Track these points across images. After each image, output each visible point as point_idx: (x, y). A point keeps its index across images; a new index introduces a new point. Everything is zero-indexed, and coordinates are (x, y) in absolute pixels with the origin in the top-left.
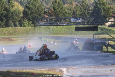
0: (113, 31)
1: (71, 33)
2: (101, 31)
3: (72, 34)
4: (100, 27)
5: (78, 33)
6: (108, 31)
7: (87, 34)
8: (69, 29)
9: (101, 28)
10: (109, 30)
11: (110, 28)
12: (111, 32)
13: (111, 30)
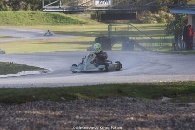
0: (73, 19)
1: (6, 23)
2: (54, 20)
3: (8, 24)
4: (51, 14)
5: (18, 23)
6: (65, 20)
7: (32, 25)
8: (2, 16)
9: (54, 15)
10: (67, 18)
11: (68, 16)
12: (70, 21)
13: (69, 18)
